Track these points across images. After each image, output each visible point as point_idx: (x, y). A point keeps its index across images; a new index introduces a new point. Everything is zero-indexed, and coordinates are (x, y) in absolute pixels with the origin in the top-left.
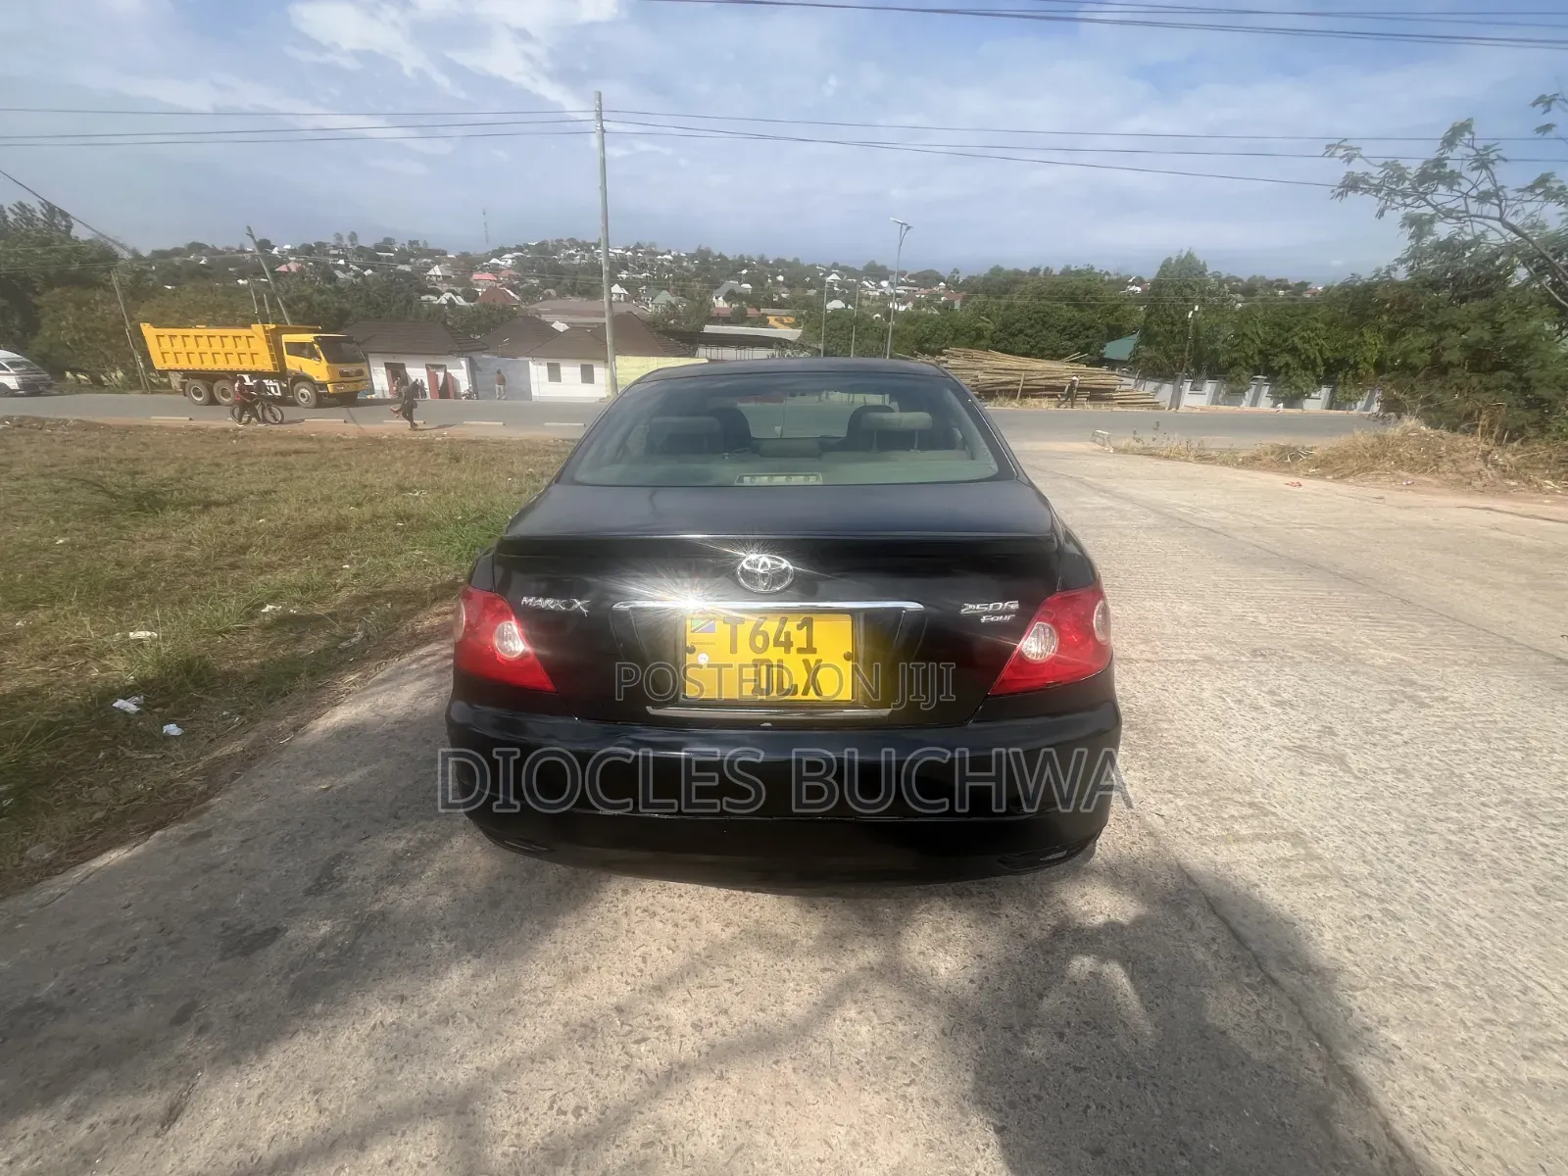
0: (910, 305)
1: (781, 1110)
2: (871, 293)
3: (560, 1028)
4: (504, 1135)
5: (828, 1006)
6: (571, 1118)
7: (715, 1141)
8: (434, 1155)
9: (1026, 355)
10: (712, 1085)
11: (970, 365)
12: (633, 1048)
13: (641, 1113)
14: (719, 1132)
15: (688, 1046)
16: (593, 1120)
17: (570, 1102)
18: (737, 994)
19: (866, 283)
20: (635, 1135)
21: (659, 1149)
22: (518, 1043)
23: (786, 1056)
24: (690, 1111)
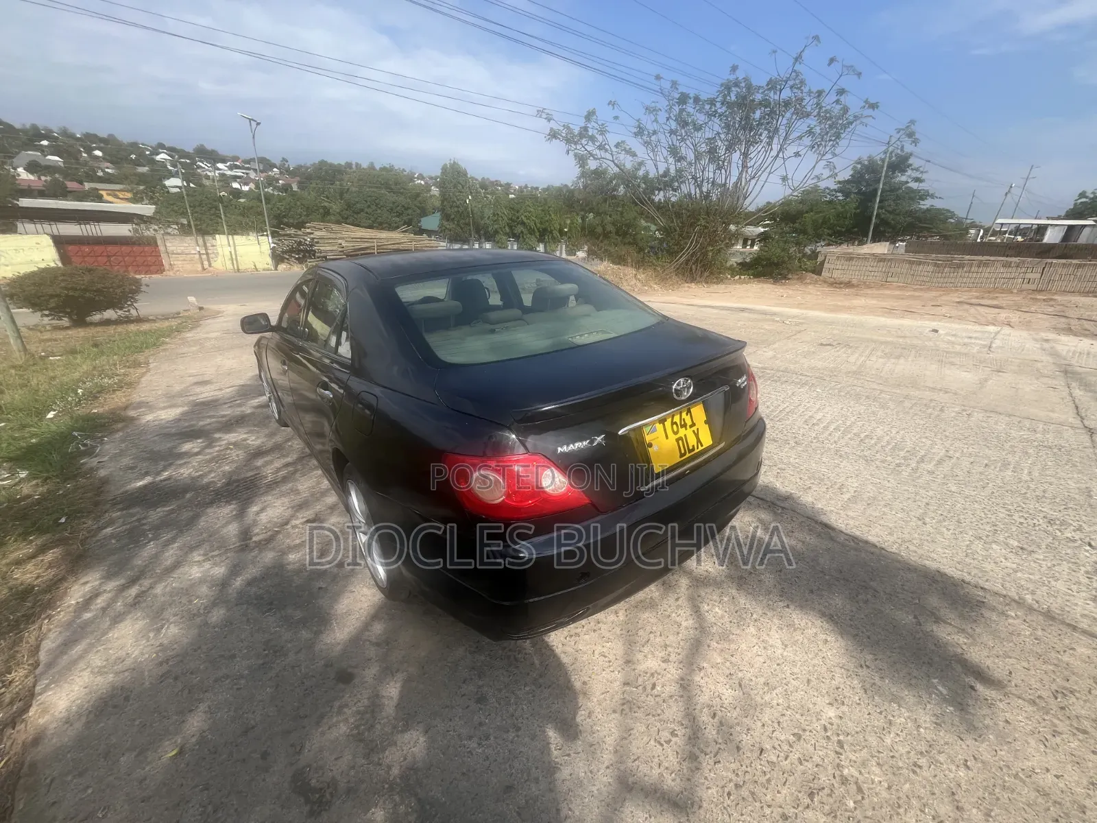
0: (252, 186)
1: (733, 659)
2: (209, 174)
3: (613, 716)
4: (661, 775)
5: (697, 612)
6: (674, 739)
7: (730, 690)
8: (648, 816)
9: (370, 227)
10: (702, 674)
11: (334, 236)
12: (655, 692)
13: (694, 709)
14: (727, 686)
15: (673, 671)
16: (683, 731)
17: (665, 735)
18: (661, 635)
19: (201, 164)
20: (704, 717)
21: (719, 713)
22: (607, 739)
23: (709, 641)
24: (708, 691)
